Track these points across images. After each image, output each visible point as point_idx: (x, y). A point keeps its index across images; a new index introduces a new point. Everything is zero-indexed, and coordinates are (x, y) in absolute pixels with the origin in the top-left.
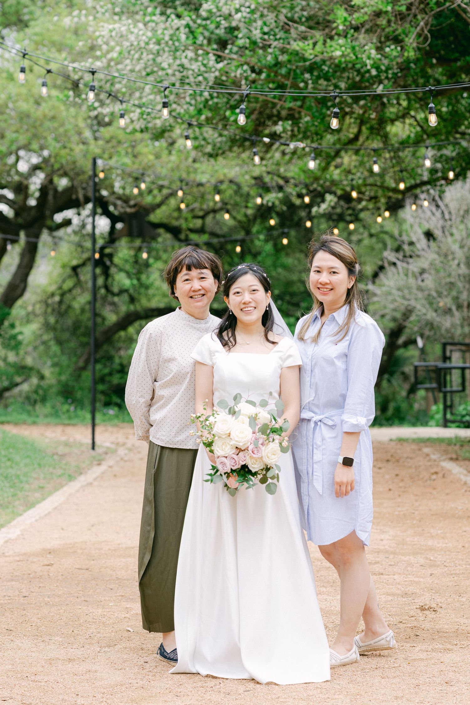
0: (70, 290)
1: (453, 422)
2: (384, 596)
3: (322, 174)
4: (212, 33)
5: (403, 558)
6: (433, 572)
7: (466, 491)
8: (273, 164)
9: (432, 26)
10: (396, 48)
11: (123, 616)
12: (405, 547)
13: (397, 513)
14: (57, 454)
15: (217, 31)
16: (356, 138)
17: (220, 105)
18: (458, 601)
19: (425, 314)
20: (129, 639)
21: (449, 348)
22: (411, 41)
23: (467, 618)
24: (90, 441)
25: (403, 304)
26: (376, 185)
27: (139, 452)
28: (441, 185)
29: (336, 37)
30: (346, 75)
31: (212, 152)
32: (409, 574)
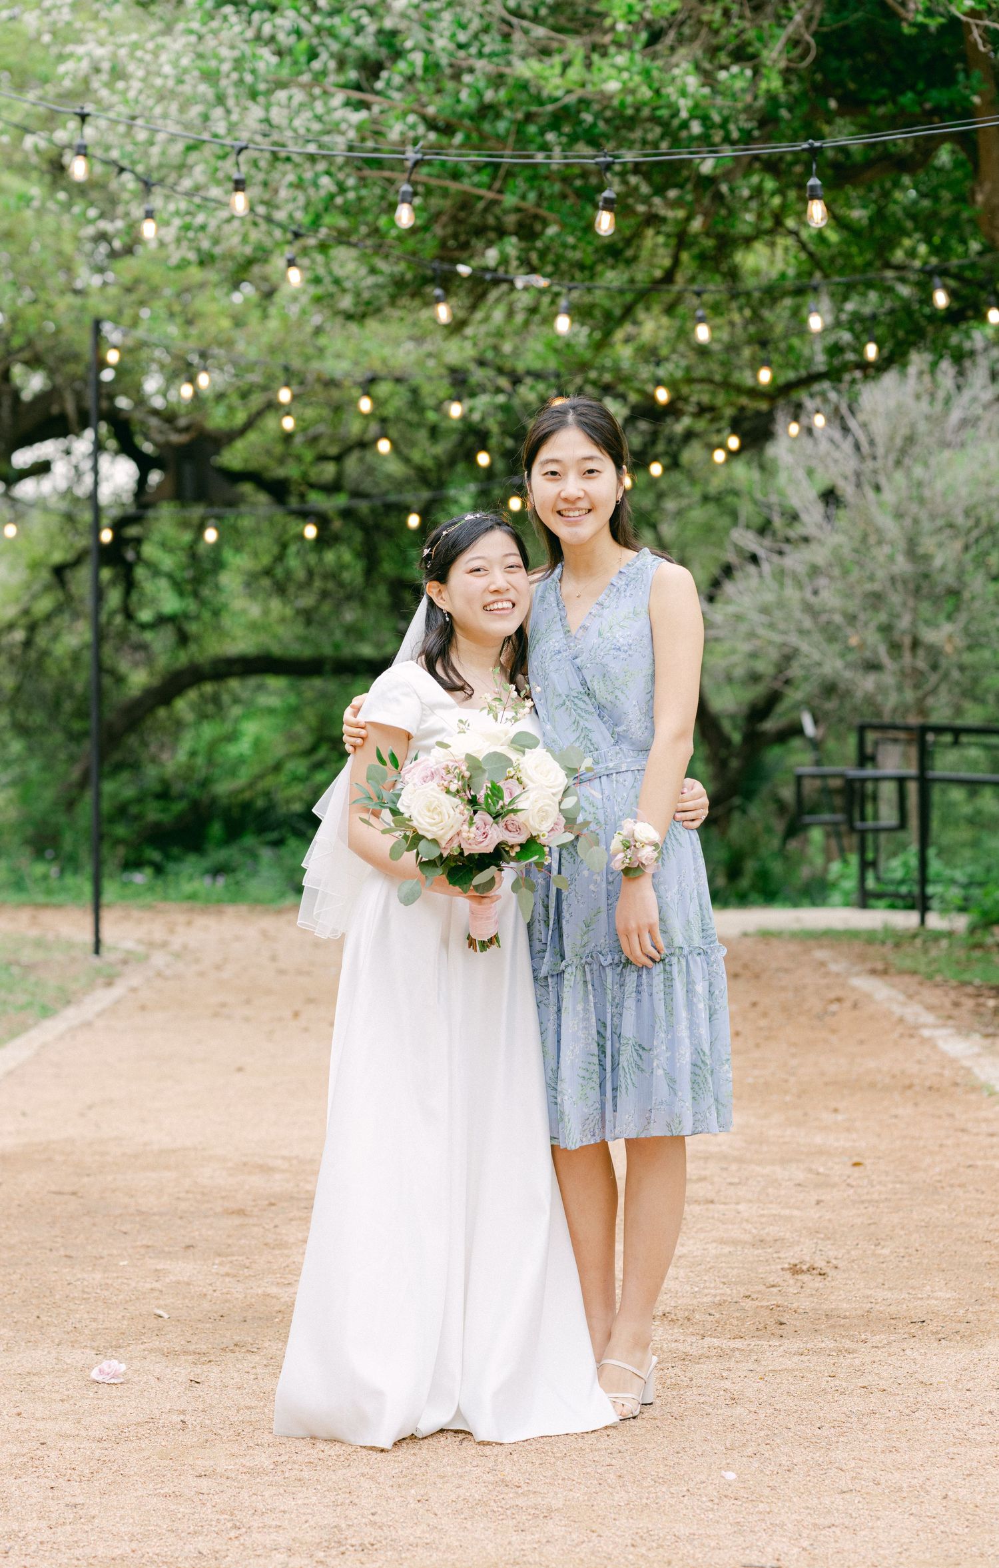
0: (48, 618)
1: (879, 896)
2: (714, 1245)
3: (595, 356)
4: (347, 44)
5: (758, 1169)
6: (823, 1198)
7: (902, 1035)
8: (488, 334)
9: (821, 24)
10: (742, 72)
11: (148, 1286)
12: (765, 1148)
13: (750, 1080)
14: (18, 963)
15: (359, 41)
16: (669, 277)
17: (366, 203)
18: (874, 1255)
19: (819, 664)
20: (159, 1333)
21: (871, 736)
22: (774, 55)
23: (890, 1289)
24: (89, 938)
25: (770, 642)
26: (710, 381)
27: (197, 961)
28: (853, 381)
29: (612, 50)
30: (637, 134)
31: (352, 310)
32: (771, 1202)
